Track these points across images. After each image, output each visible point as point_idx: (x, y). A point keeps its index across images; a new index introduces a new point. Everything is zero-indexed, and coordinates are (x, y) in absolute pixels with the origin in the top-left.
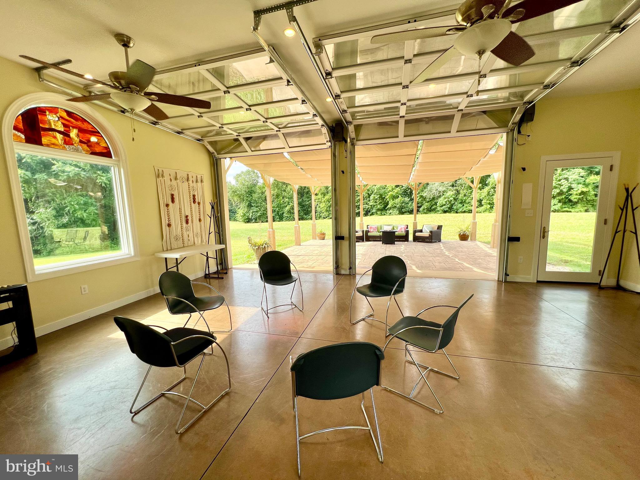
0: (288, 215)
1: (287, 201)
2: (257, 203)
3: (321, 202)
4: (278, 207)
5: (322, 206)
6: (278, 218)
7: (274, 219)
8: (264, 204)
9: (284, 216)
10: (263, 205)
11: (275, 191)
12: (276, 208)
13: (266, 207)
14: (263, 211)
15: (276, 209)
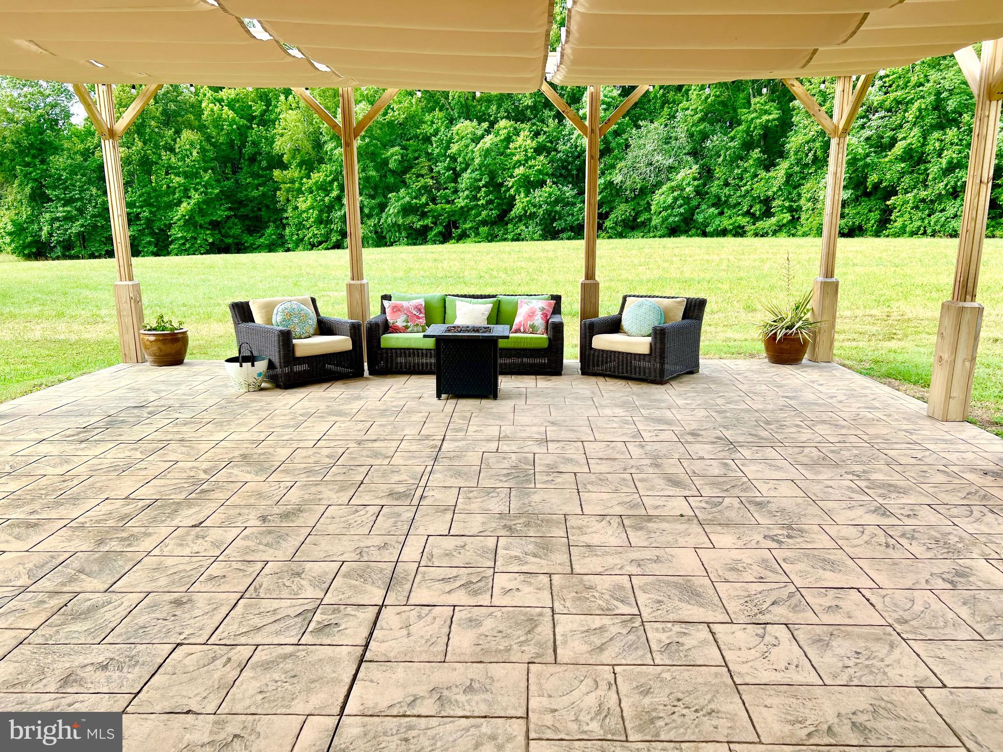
0: (188, 231)
1: (180, 185)
2: (66, 189)
3: (300, 191)
4: (150, 205)
5: (302, 206)
6: (149, 243)
7: (138, 246)
8: (94, 191)
9: (173, 237)
10: (92, 195)
11: (134, 148)
12: (141, 207)
13: (105, 203)
14: (93, 216)
15: (139, 210)
